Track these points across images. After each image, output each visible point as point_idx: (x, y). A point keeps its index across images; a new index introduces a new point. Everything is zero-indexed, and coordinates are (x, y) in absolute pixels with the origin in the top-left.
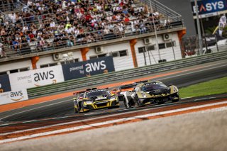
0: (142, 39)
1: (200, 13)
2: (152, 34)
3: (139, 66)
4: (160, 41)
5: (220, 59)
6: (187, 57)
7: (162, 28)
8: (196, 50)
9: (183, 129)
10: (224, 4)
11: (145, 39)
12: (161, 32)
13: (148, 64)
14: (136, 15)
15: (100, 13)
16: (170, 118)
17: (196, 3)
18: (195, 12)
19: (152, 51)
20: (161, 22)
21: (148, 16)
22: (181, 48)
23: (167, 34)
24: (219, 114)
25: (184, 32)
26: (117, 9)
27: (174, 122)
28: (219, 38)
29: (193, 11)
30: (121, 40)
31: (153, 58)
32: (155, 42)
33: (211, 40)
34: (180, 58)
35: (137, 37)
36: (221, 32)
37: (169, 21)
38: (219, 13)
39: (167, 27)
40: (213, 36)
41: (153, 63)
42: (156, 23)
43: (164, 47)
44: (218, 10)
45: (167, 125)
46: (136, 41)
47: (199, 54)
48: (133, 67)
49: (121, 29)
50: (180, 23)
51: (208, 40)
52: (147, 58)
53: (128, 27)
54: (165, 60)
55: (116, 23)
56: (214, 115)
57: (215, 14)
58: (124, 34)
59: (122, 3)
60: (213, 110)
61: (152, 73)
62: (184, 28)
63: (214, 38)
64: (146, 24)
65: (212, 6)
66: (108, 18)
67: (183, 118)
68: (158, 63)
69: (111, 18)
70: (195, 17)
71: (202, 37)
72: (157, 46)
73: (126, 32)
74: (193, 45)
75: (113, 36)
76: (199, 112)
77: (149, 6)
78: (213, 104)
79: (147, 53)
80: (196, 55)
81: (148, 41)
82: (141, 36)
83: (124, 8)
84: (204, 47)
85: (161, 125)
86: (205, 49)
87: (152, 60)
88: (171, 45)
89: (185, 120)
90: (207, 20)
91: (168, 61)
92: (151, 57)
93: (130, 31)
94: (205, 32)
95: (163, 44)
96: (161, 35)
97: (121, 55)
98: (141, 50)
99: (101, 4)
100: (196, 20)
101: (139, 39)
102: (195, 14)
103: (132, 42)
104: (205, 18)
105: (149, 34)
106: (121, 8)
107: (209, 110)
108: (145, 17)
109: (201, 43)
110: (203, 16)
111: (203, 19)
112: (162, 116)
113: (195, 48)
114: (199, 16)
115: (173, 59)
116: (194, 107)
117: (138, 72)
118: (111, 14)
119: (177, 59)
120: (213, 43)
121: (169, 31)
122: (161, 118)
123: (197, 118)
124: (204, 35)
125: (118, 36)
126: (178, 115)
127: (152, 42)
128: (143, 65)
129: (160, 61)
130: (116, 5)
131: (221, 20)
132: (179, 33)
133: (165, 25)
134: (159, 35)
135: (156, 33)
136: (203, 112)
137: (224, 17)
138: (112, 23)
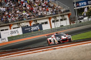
0: (54, 17)
1: (77, 7)
2: (58, 15)
3: (53, 28)
4: (61, 18)
5: (85, 25)
6: (72, 24)
7: (61, 13)
8: (75, 21)
9: (70, 53)
10: (86, 3)
11: (55, 17)
12: (61, 14)
13: (56, 27)
14: (51, 7)
15: (37, 7)
16: (65, 49)
17: (75, 3)
18: (75, 6)
19: (58, 22)
20: (61, 10)
21: (56, 8)
22: (69, 21)
23: (63, 15)
24: (84, 47)
25: (70, 14)
26: (44, 5)
27: (66, 50)
28: (85, 17)
29: (74, 6)
30: (45, 17)
31: (58, 24)
32: (59, 18)
33: (81, 17)
34: (69, 25)
35: (52, 16)
36: (85, 14)
37: (64, 10)
38: (84, 7)
39: (64, 12)
40: (82, 16)
41: (58, 27)
42: (59, 11)
43: (63, 20)
44: (84, 5)
45: (64, 51)
46: (51, 18)
47: (76, 23)
48: (50, 28)
49: (45, 13)
50: (69, 11)
51: (80, 17)
52: (56, 25)
53: (48, 12)
54: (63, 26)
55: (43, 11)
56: (83, 47)
57: (83, 7)
58: (46, 15)
59: (46, 3)
60: (82, 45)
61: (58, 30)
62: (71, 13)
63: (82, 17)
64: (56, 11)
65: (82, 4)
66: (40, 9)
67: (70, 48)
68: (60, 26)
69: (41, 9)
70: (75, 8)
71: (78, 16)
72: (60, 20)
73: (47, 14)
74: (74, 19)
75: (42, 16)
76: (77, 46)
77: (56, 4)
78: (82, 43)
79: (55, 23)
80: (75, 23)
81: (56, 18)
82: (53, 16)
83: (46, 5)
84: (78, 20)
85: (61, 51)
86: (79, 21)
87: (58, 25)
88: (65, 19)
89: (71, 49)
90: (80, 9)
91: (64, 26)
92: (57, 24)
93: (49, 14)
94: (79, 14)
95: (62, 19)
96: (61, 16)
97: (45, 24)
98: (53, 22)
99: (37, 3)
100: (75, 9)
101: (52, 17)
102: (75, 7)
103: (50, 19)
104: (79, 9)
105: (56, 15)
106: (45, 5)
107: (80, 45)
108: (55, 9)
109: (77, 19)
110: (78, 8)
111: (78, 9)
112: (62, 48)
113: (75, 20)
114: (77, 8)
115: (66, 25)
116: (75, 44)
117: (52, 30)
118: (41, 7)
119: (68, 25)
120: (82, 19)
121: (64, 14)
122: (61, 49)
123: (76, 48)
124: (78, 15)
125: (44, 16)
126: (68, 47)
127: (58, 18)
128: (54, 27)
129: (61, 26)
130: (43, 4)
131: (85, 9)
132: (69, 15)
133: (63, 11)
134: (60, 16)
135: (59, 15)
136: (78, 46)
137: (86, 8)
138: (42, 11)
